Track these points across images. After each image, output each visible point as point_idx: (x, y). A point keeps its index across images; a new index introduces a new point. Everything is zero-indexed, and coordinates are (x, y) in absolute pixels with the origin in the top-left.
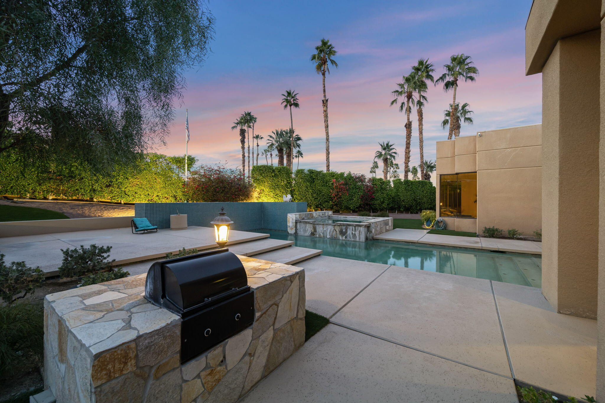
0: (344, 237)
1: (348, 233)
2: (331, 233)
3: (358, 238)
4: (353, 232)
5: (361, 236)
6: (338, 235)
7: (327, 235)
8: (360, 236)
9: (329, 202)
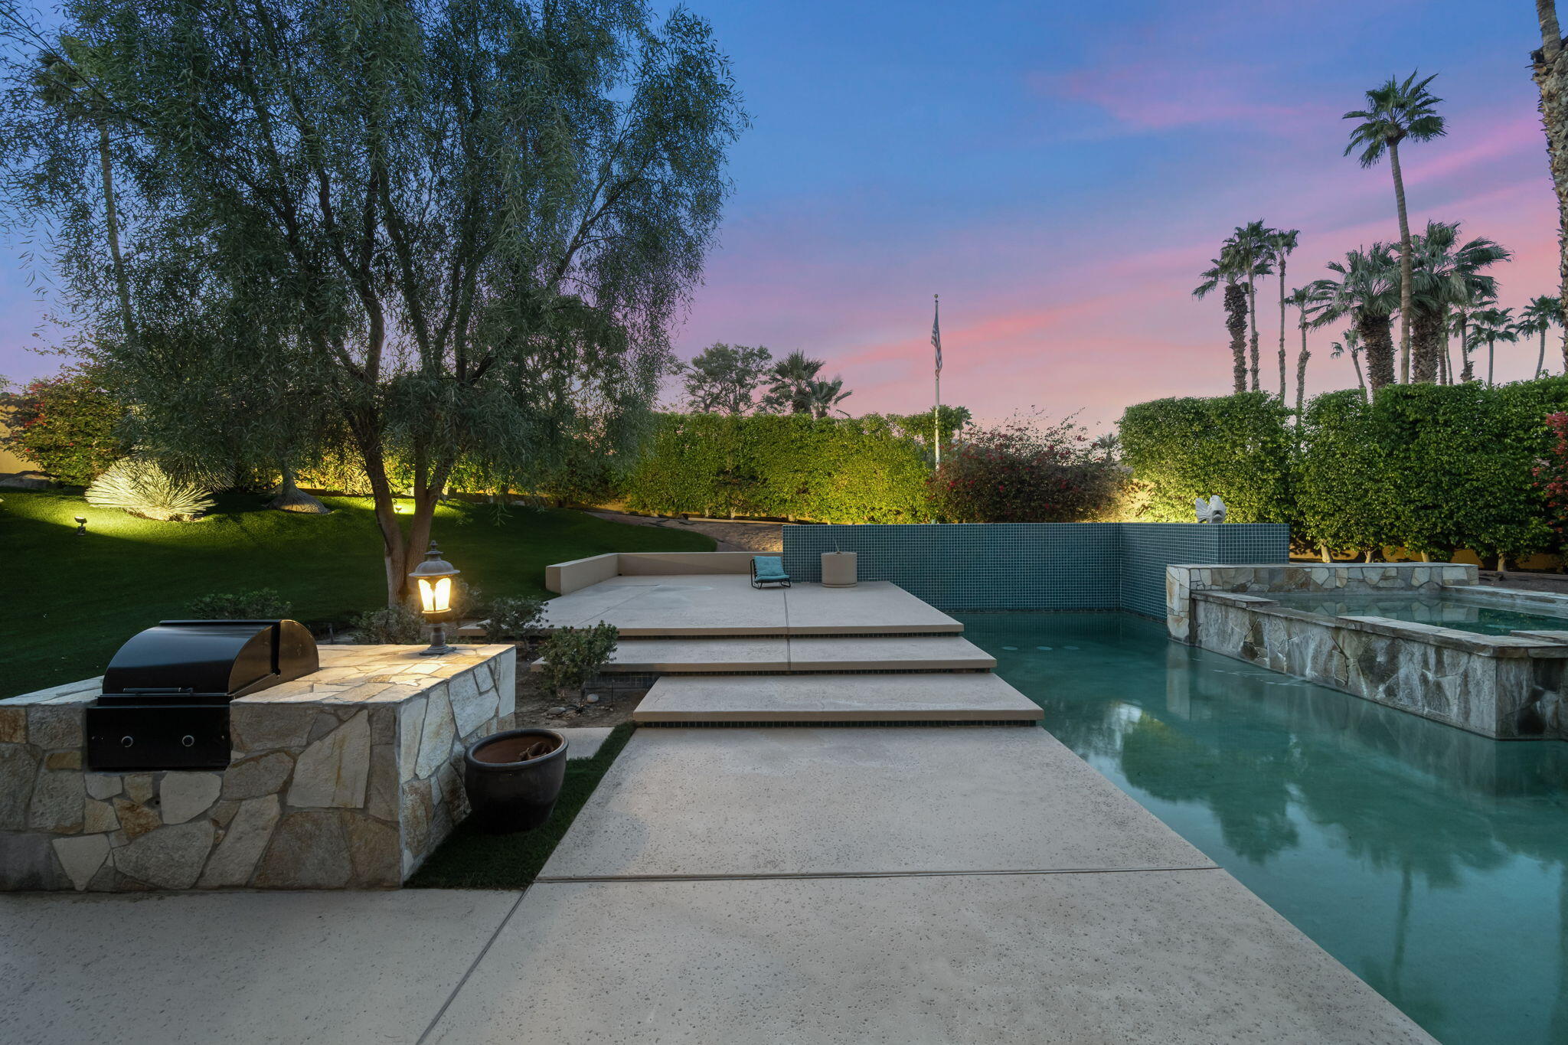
0: (1381, 688)
1: (1402, 673)
2: (1322, 659)
3: (1455, 709)
4: (1430, 676)
5: (1474, 702)
6: (1353, 674)
7: (1303, 667)
8: (1467, 702)
9: (1523, 524)
